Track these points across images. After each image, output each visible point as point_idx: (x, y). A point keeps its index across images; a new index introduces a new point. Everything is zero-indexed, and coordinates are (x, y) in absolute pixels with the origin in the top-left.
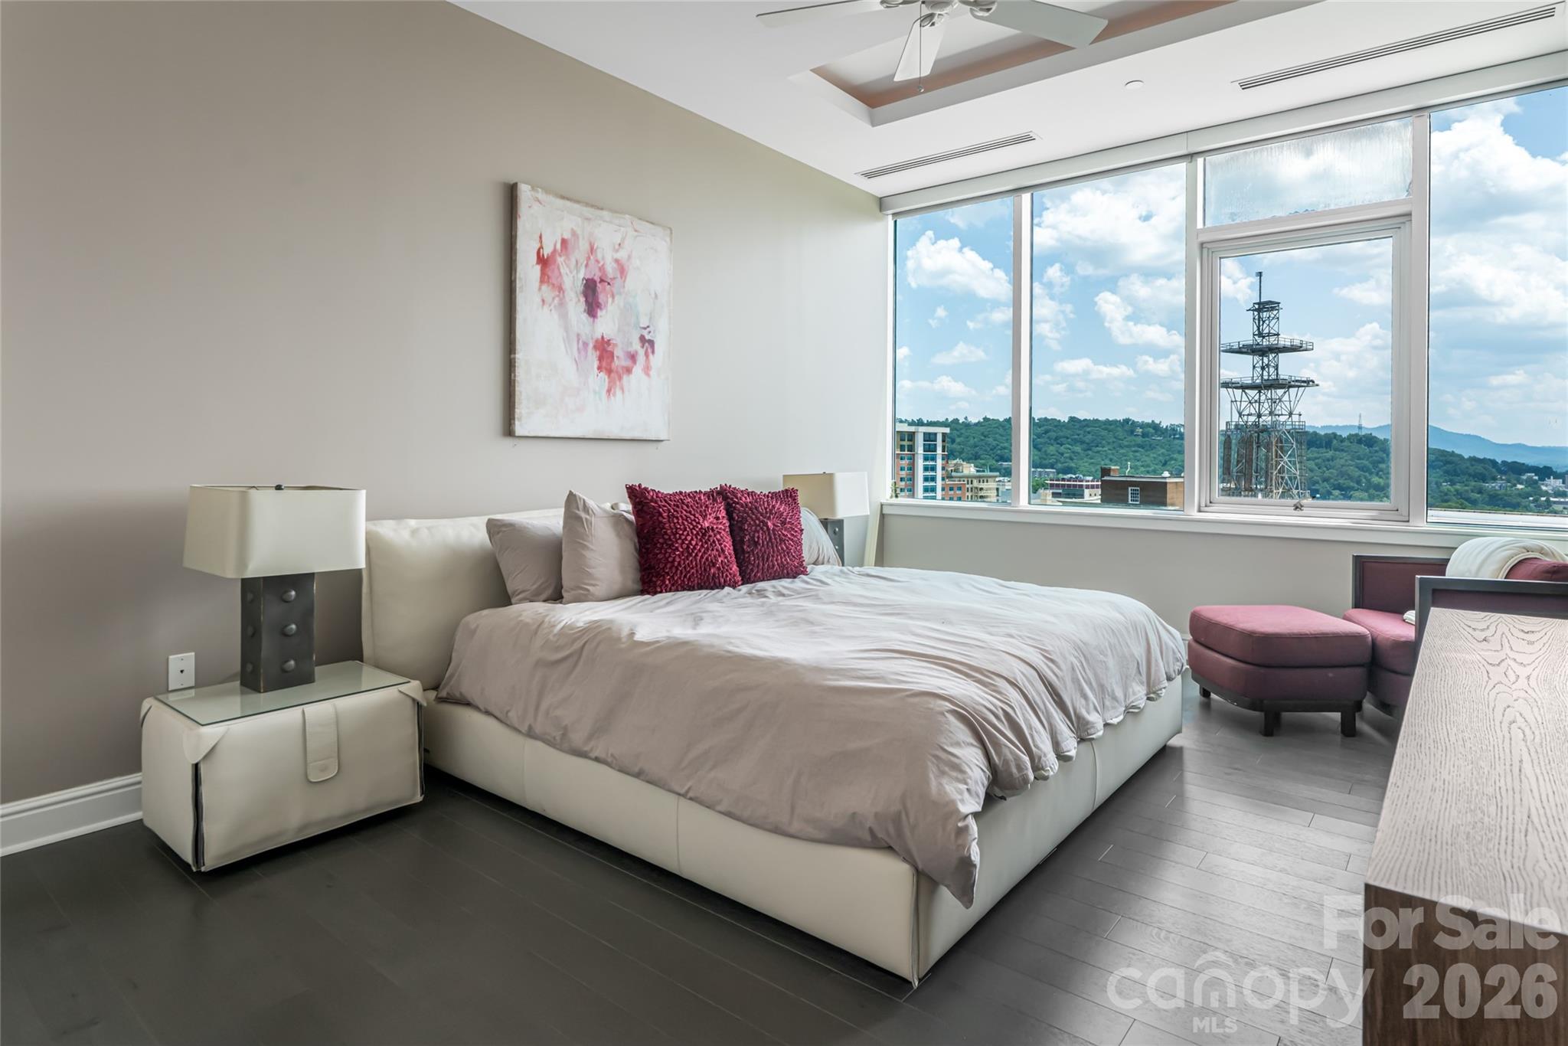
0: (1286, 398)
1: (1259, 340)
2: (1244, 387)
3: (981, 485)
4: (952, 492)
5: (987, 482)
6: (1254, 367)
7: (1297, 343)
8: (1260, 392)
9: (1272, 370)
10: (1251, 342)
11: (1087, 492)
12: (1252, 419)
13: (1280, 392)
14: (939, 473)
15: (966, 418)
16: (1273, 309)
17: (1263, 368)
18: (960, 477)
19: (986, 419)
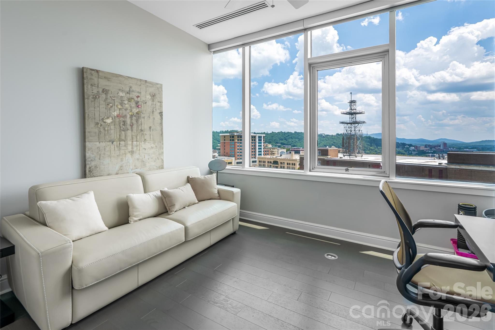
0: (358, 126)
1: (351, 111)
2: (347, 123)
3: (273, 150)
4: (266, 152)
5: (275, 149)
6: (350, 118)
7: (361, 112)
8: (351, 125)
9: (355, 119)
10: (349, 111)
11: (301, 152)
12: (349, 132)
13: (357, 125)
14: (262, 147)
15: (267, 132)
16: (354, 102)
17: (352, 118)
18: (267, 148)
19: (272, 132)
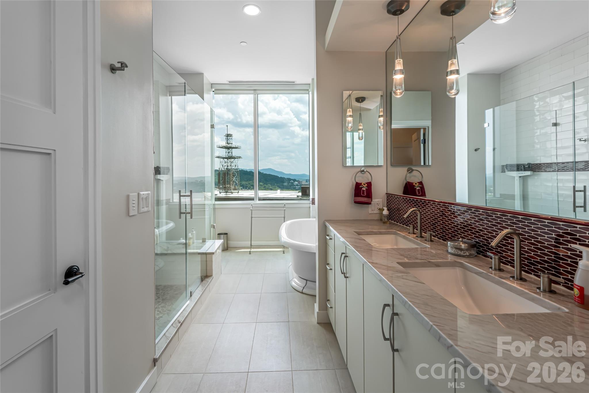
0: (234, 161)
1: (227, 145)
2: (223, 158)
6: (226, 152)
7: (237, 146)
8: (228, 159)
9: (231, 153)
10: (225, 145)
12: (226, 167)
13: (233, 160)
16: (231, 136)
17: (228, 153)
